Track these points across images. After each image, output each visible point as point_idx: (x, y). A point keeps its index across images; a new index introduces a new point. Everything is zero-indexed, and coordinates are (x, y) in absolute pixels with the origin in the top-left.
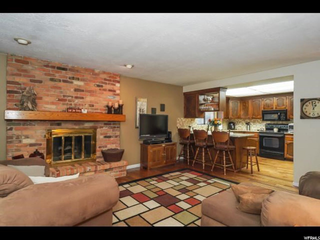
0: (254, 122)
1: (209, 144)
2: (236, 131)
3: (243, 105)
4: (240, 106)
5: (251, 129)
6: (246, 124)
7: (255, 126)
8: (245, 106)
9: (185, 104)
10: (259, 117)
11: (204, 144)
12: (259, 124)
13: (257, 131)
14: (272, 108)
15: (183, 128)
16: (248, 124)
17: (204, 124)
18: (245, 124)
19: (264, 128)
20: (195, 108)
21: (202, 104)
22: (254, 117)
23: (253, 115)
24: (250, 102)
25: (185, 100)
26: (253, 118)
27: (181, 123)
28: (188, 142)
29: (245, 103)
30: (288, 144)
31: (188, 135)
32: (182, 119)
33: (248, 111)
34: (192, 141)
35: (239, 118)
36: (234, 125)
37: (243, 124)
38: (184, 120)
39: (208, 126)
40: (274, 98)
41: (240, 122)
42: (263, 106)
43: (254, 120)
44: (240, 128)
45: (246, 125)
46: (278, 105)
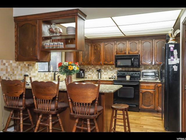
0: (105, 69)
1: (60, 105)
2: (86, 79)
3: (95, 49)
4: (91, 50)
5: (102, 77)
6: (97, 70)
7: (106, 73)
8: (96, 50)
9: (16, 36)
10: (111, 63)
11: (53, 106)
12: (110, 72)
13: (108, 79)
14: (125, 53)
15: (12, 78)
16: (99, 71)
17: (49, 71)
18: (95, 71)
19: (116, 75)
20: (34, 44)
21: (47, 38)
22: (106, 62)
23: (105, 60)
24: (102, 45)
25: (16, 31)
26: (105, 64)
27: (9, 70)
28: (21, 103)
29: (97, 47)
30: (142, 93)
31: (22, 91)
32: (11, 62)
33: (100, 56)
34: (28, 102)
35: (89, 64)
36: (84, 72)
37: (93, 72)
38: (15, 64)
39: (55, 74)
40: (127, 41)
41: (90, 69)
42: (115, 50)
43: (105, 66)
44: (89, 76)
45: (97, 73)
46: (130, 50)
